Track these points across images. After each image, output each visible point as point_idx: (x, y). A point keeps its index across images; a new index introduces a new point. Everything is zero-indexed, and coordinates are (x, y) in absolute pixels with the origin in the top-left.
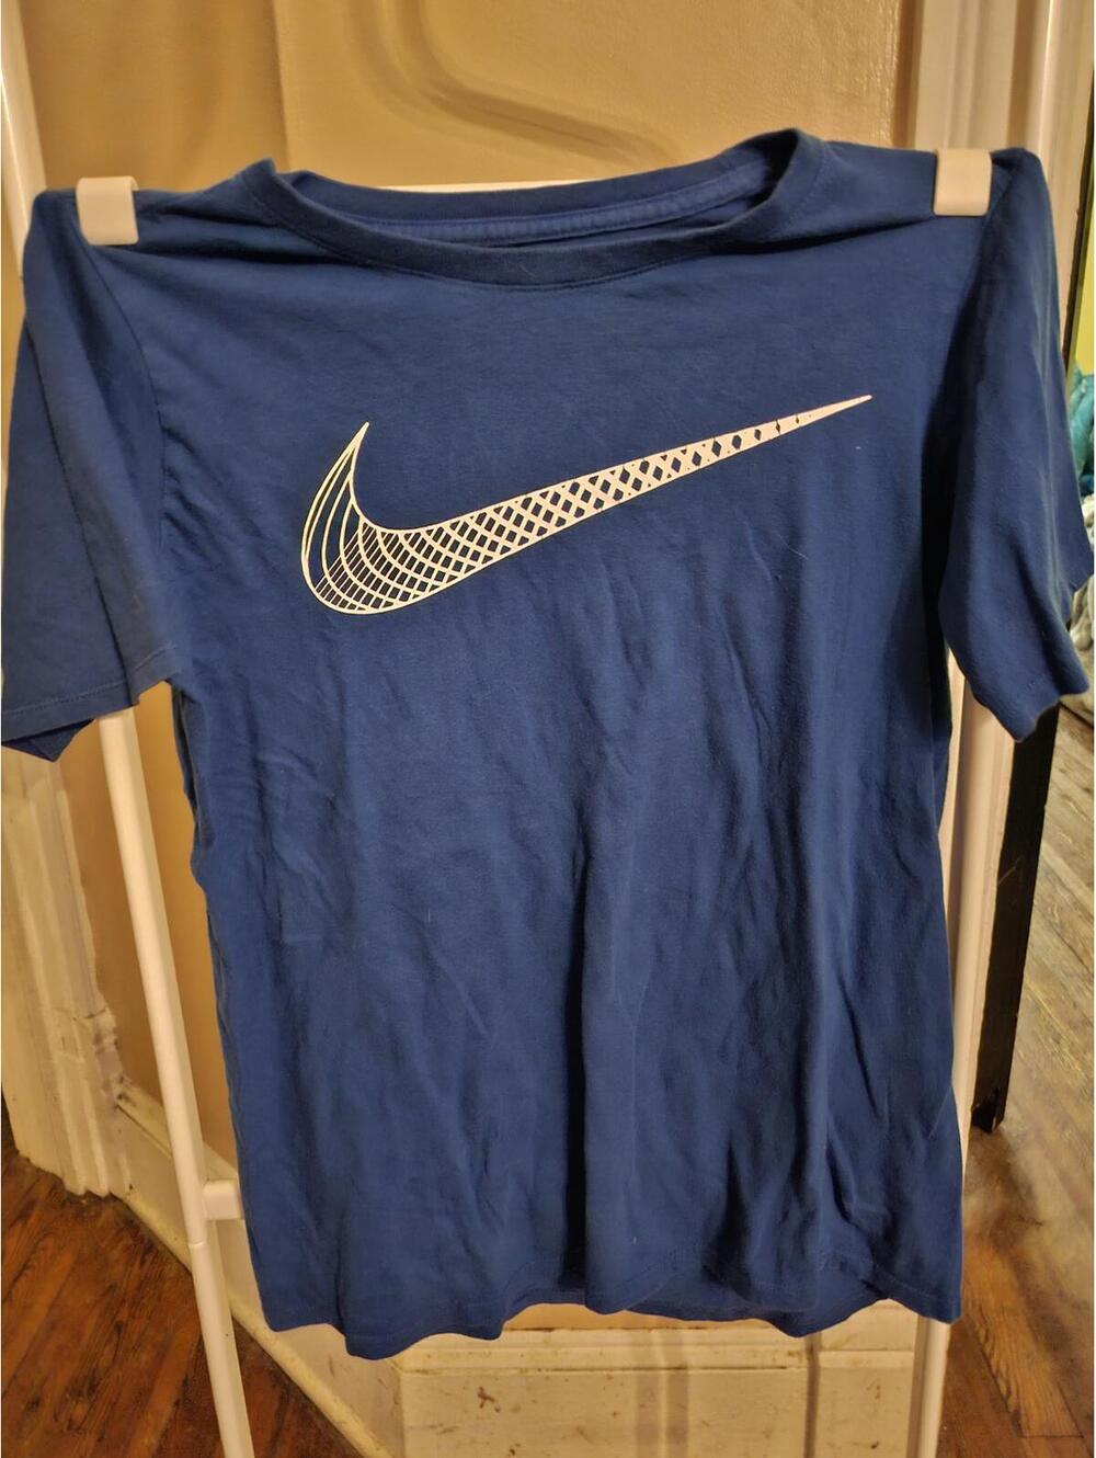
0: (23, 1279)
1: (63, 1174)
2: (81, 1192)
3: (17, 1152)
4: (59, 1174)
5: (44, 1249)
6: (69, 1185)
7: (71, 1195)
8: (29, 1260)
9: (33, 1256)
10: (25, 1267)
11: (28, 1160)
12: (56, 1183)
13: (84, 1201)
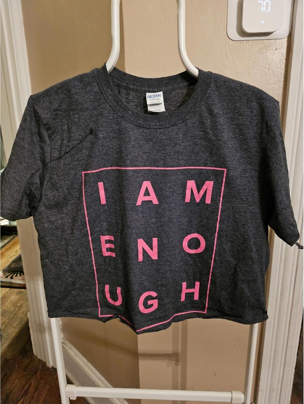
0: (36, 392)
1: (46, 361)
2: (51, 367)
3: (33, 354)
4: (44, 361)
5: (41, 383)
6: (47, 365)
7: (48, 368)
8: (37, 387)
9: (38, 386)
10: (37, 389)
11: (36, 357)
12: (44, 364)
13: (52, 370)
